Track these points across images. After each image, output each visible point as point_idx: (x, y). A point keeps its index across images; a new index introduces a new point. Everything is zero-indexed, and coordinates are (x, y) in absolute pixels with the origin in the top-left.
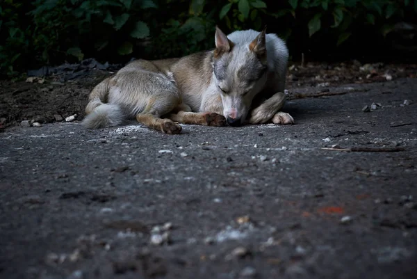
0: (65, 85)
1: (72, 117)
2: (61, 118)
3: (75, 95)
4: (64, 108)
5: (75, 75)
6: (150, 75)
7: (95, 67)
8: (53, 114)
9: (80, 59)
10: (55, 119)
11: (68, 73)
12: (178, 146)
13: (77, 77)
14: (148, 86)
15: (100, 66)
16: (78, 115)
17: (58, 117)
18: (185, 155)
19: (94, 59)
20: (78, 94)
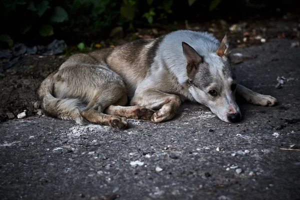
0: (6, 76)
1: (23, 114)
2: (13, 116)
3: (18, 87)
4: (12, 103)
5: (11, 63)
6: (93, 67)
7: (26, 52)
8: (5, 111)
9: (10, 45)
10: (7, 117)
11: (4, 60)
12: (145, 154)
13: (13, 66)
14: (94, 79)
15: (29, 50)
16: (28, 110)
17: (11, 115)
18: (161, 170)
19: (23, 45)
20: (20, 86)
